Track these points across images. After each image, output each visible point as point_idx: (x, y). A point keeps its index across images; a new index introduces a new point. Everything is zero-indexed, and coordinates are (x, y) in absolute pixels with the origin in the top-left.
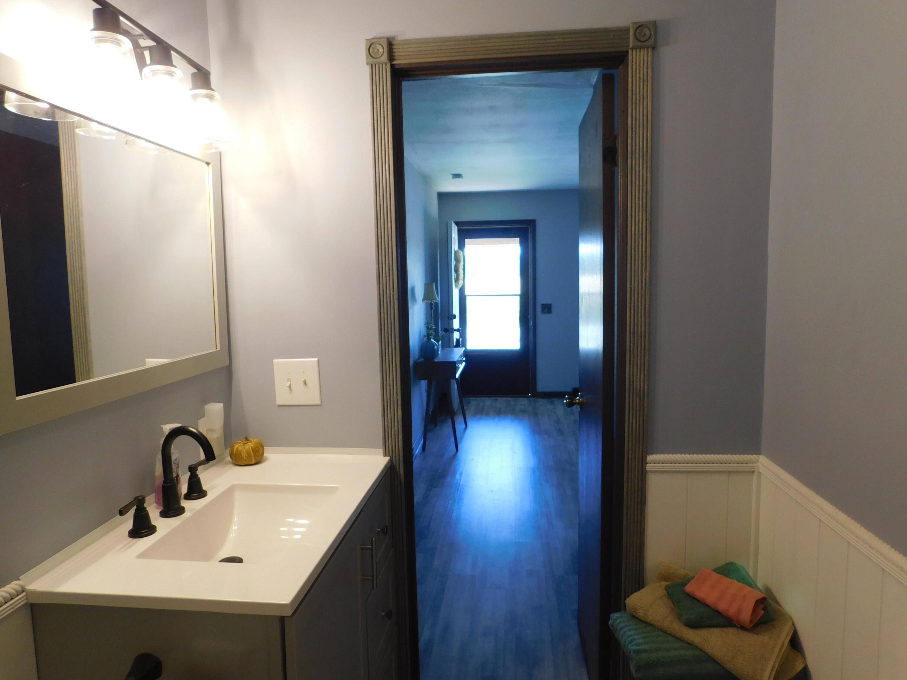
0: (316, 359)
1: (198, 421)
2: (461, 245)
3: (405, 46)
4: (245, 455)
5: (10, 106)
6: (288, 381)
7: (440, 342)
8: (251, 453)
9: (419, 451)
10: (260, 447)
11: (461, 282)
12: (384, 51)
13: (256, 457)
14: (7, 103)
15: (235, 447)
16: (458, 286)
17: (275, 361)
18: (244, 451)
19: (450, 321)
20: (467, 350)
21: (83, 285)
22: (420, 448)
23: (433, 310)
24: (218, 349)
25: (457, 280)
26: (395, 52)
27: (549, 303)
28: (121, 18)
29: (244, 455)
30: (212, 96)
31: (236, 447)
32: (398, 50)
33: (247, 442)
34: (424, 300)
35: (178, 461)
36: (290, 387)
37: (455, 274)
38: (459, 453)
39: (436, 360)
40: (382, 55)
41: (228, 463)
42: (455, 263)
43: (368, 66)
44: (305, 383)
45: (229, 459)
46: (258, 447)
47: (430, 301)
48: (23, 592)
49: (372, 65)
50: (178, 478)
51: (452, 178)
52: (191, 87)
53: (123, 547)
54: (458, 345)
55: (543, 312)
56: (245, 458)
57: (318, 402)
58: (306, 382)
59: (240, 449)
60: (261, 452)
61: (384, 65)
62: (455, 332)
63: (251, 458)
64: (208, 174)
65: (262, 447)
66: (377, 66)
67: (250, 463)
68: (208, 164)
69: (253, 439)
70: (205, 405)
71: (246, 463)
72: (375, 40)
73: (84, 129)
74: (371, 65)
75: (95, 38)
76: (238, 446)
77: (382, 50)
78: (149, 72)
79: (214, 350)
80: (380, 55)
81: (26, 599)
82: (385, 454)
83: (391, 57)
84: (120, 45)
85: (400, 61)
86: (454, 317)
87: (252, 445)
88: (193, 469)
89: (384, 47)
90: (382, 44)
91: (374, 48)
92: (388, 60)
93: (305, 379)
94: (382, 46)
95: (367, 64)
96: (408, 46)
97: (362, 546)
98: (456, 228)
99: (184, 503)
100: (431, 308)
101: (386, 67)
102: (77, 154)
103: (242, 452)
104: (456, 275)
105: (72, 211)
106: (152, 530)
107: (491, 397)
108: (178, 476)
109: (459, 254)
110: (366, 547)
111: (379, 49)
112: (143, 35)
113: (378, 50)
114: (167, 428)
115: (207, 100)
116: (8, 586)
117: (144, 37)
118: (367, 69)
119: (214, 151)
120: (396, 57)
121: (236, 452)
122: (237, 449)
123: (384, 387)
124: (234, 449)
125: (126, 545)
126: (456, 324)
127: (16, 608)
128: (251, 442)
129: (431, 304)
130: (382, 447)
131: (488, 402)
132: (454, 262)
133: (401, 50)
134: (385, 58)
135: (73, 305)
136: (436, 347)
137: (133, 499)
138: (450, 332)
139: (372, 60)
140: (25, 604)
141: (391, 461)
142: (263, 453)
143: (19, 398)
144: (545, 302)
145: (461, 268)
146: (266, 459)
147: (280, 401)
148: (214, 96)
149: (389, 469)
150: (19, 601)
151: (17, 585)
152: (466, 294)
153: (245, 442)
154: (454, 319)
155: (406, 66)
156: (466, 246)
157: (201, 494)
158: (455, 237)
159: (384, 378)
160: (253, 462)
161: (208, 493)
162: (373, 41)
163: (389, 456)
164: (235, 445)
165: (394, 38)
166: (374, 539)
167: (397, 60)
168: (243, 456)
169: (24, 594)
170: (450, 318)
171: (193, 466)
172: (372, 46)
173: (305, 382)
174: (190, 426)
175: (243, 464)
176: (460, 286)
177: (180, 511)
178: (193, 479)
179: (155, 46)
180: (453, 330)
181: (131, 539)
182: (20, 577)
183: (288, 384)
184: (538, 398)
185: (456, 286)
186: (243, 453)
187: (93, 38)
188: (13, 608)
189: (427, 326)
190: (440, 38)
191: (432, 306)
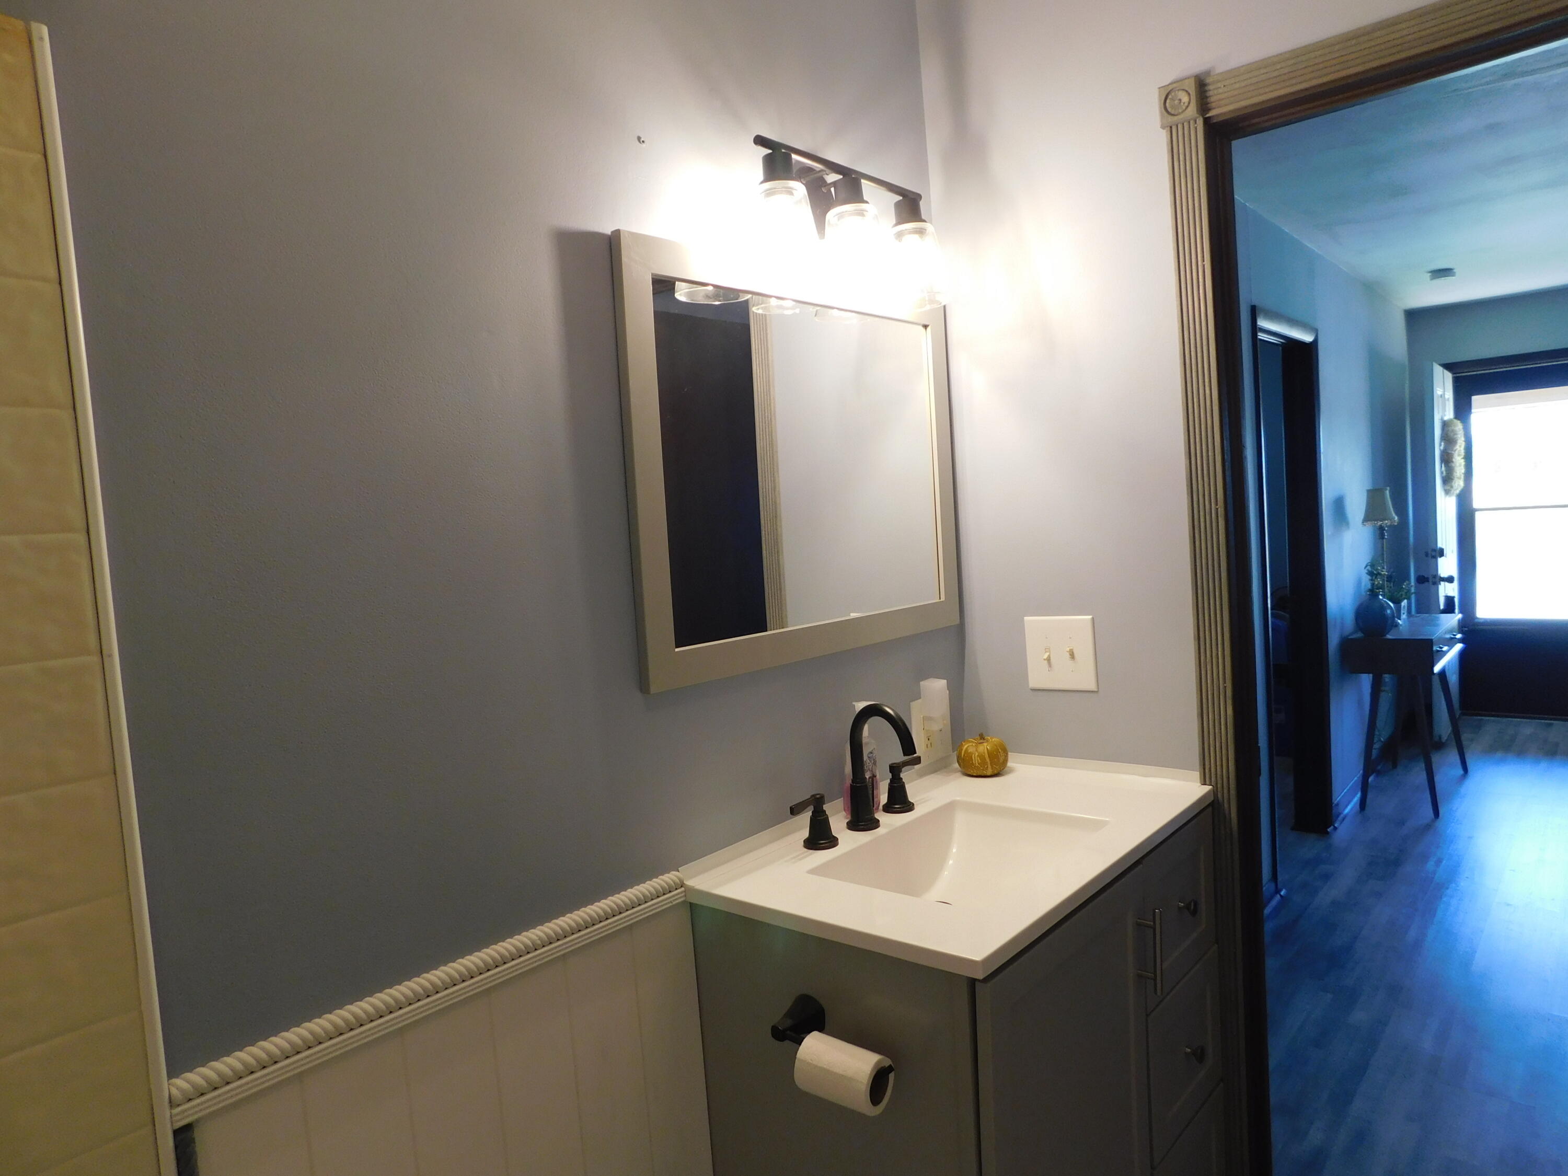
0: (1090, 617)
1: (911, 703)
2: (1462, 409)
3: (1226, 83)
4: (978, 760)
5: (680, 295)
6: (1046, 652)
7: (1404, 603)
8: (986, 757)
9: (1351, 809)
10: (1000, 750)
11: (1459, 484)
12: (1190, 100)
13: (994, 766)
14: (677, 292)
15: (963, 747)
16: (1453, 491)
17: (1026, 618)
18: (977, 754)
19: (1434, 561)
20: (1476, 620)
21: (776, 514)
22: (1356, 804)
23: (1388, 540)
24: (943, 599)
25: (1448, 480)
26: (1210, 96)
28: (795, 157)
29: (976, 760)
30: (924, 230)
31: (966, 746)
32: (1215, 92)
33: (981, 741)
34: (1367, 519)
35: (874, 755)
36: (1048, 660)
37: (1443, 469)
38: (1439, 823)
39: (1389, 637)
40: (1187, 107)
41: (955, 771)
42: (1442, 446)
43: (1165, 131)
44: (1072, 655)
45: (957, 765)
46: (998, 750)
47: (1380, 523)
48: (682, 887)
49: (1171, 127)
50: (874, 778)
51: (1429, 279)
52: (894, 222)
53: (794, 858)
54: (1449, 607)
56: (977, 764)
57: (1093, 687)
58: (1073, 653)
59: (970, 750)
60: (1001, 760)
61: (1192, 122)
62: (1442, 583)
63: (986, 766)
64: (924, 342)
65: (1006, 752)
66: (1180, 126)
67: (985, 773)
68: (926, 327)
69: (991, 738)
70: (922, 680)
71: (979, 774)
72: (1175, 85)
73: (762, 306)
74: (1169, 128)
75: (765, 191)
76: (969, 747)
77: (1187, 100)
78: (834, 216)
79: (938, 600)
80: (1184, 108)
81: (685, 896)
82: (1203, 780)
83: (1203, 104)
84: (791, 194)
85: (1221, 109)
86: (1441, 553)
87: (988, 747)
88: (895, 770)
89: (1191, 93)
90: (1187, 89)
91: (1173, 99)
92: (1198, 113)
93: (1071, 648)
94: (1187, 91)
95: (1163, 127)
96: (1233, 81)
97: (1139, 920)
98: (1449, 376)
99: (882, 817)
100: (1382, 536)
101: (1196, 125)
102: (769, 336)
103: (973, 755)
104: (1446, 471)
105: (763, 413)
106: (832, 842)
107: (1535, 718)
108: (874, 776)
109: (1453, 428)
110: (1146, 922)
111: (1181, 98)
112: (825, 171)
113: (1180, 100)
114: (860, 705)
115: (916, 236)
116: (667, 875)
117: (827, 172)
118: (1163, 136)
119: (935, 306)
120: (1213, 105)
121: (964, 755)
122: (967, 749)
123: (1202, 665)
124: (962, 750)
125: (798, 856)
126: (1448, 565)
127: (674, 903)
128: (987, 741)
129: (1381, 529)
130: (1198, 770)
131: (1528, 728)
132: (1440, 445)
133: (1220, 91)
134: (1192, 111)
135: (765, 539)
136: (1389, 611)
137: (810, 797)
138: (1431, 583)
139: (1171, 119)
140: (684, 902)
141: (1214, 792)
142: (1006, 761)
143: (677, 650)
145: (1459, 455)
146: (1011, 771)
147: (1034, 682)
148: (925, 230)
149: (1210, 809)
150: (677, 896)
151: (676, 876)
152: (1475, 505)
153: (979, 742)
154: (1440, 557)
155: (1232, 115)
156: (1473, 411)
157: (904, 807)
158: (1444, 394)
159: (1202, 650)
160: (989, 772)
161: (915, 806)
162: (1170, 87)
163: (1211, 785)
164: (964, 744)
165: (1208, 73)
166: (1157, 911)
167: (1214, 108)
168: (974, 761)
169: (683, 889)
170: (1430, 555)
171: (895, 765)
172: (1170, 97)
173: (1071, 653)
174: (885, 704)
175: (975, 774)
176: (1457, 492)
177: (874, 824)
178: (895, 784)
179: (841, 179)
180: (1437, 580)
181: (806, 850)
182: (679, 868)
183: (1046, 656)
185: (1447, 492)
186: (975, 758)
187: (763, 192)
188: (671, 902)
189: (1370, 569)
190: (1293, 51)
191: (1385, 532)
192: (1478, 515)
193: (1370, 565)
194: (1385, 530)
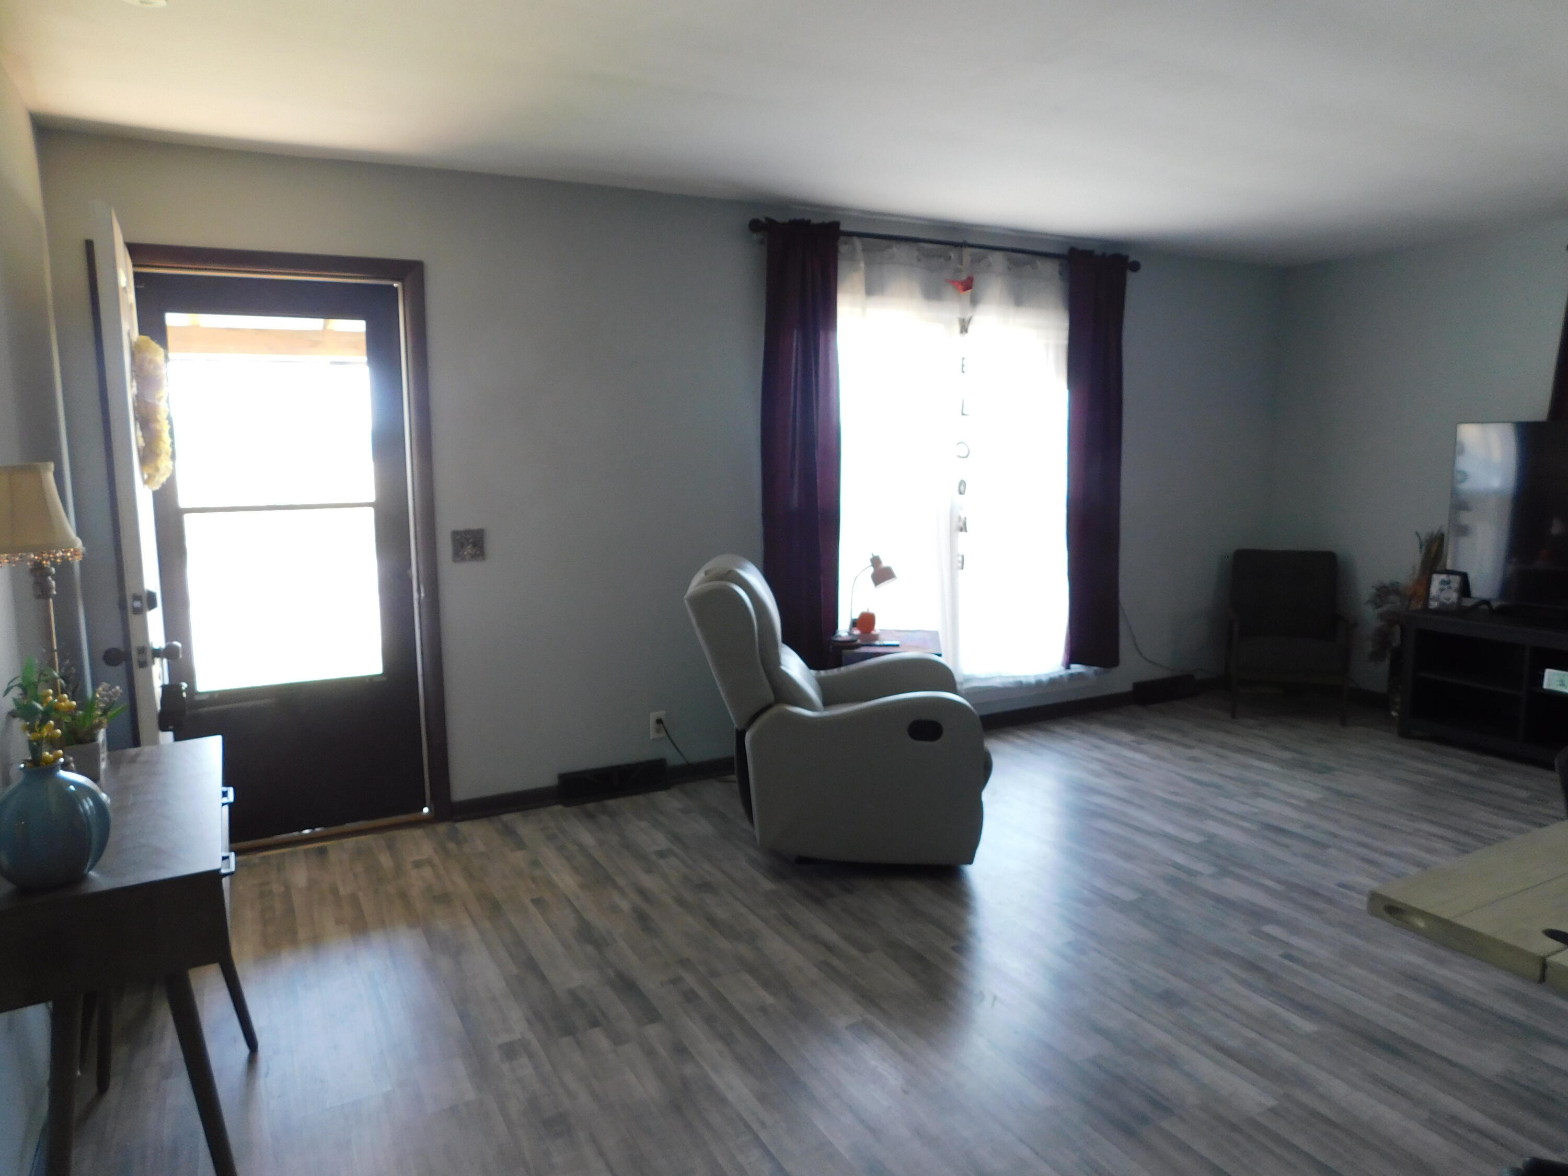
2: (153, 330)
11: (164, 464)
16: (156, 479)
19: (133, 620)
23: (55, 598)
25: (149, 455)
27: (474, 526)
37: (140, 433)
42: (135, 390)
55: (458, 555)
62: (155, 662)
86: (150, 601)
100: (42, 591)
104: (143, 437)
109: (148, 358)
129: (38, 570)
132: (132, 387)
138: (134, 663)
144: (463, 525)
145: (164, 411)
152: (183, 503)
154: (147, 608)
170: (129, 610)
176: (162, 479)
180: (148, 656)
184: (457, 821)
185: (146, 481)
191: (50, 578)
192: (188, 519)
193: (20, 686)
194: (49, 574)
